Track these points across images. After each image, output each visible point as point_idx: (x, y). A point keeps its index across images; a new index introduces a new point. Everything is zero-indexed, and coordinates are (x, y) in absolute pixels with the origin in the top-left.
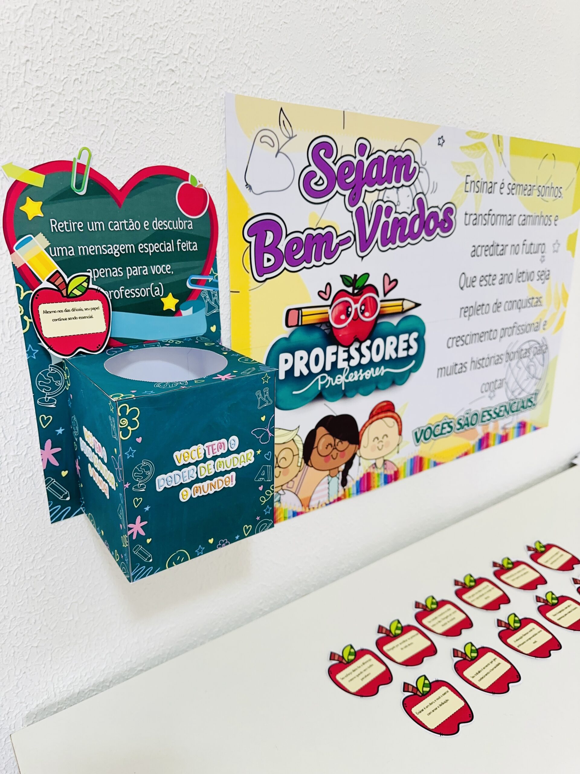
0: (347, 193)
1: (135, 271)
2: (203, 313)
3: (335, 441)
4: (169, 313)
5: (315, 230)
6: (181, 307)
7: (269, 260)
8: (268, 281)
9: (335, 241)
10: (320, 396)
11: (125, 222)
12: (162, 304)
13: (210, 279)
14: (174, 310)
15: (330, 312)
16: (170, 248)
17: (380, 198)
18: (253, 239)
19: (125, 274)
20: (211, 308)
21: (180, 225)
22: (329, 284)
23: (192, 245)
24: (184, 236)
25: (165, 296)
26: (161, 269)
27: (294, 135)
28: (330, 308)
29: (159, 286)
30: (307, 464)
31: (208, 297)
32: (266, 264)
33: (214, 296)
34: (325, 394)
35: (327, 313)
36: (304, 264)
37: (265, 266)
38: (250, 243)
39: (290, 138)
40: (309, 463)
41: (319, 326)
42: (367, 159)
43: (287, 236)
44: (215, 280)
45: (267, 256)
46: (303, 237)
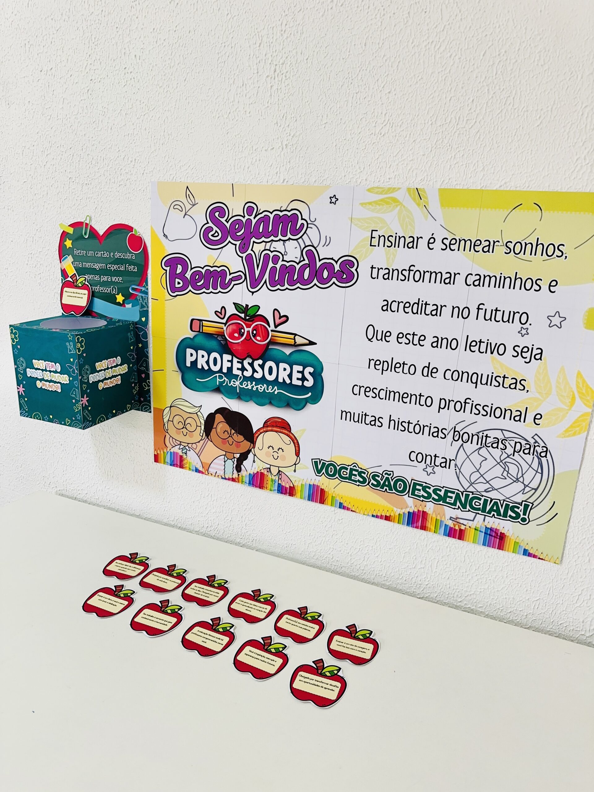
0: (238, 243)
1: (105, 278)
2: (138, 308)
3: (231, 430)
4: (119, 304)
5: (212, 267)
6: (125, 302)
7: (179, 283)
8: (178, 296)
9: (229, 277)
10: (218, 390)
11: (102, 252)
12: (116, 299)
13: (143, 289)
14: (122, 303)
15: (225, 328)
16: (122, 269)
17: (267, 248)
18: (168, 269)
19: (100, 279)
20: (142, 306)
21: (128, 256)
22: (223, 307)
23: (134, 268)
24: (131, 262)
25: (118, 294)
26: (117, 279)
27: (196, 203)
28: (225, 326)
29: (115, 288)
30: (208, 438)
31: (141, 299)
32: (177, 286)
33: (145, 300)
34: (222, 389)
35: (223, 328)
36: (204, 290)
37: (176, 286)
38: (166, 270)
39: (193, 205)
40: (209, 437)
41: (216, 336)
42: (254, 218)
43: (191, 269)
44: (146, 290)
45: (177, 280)
46: (203, 271)
